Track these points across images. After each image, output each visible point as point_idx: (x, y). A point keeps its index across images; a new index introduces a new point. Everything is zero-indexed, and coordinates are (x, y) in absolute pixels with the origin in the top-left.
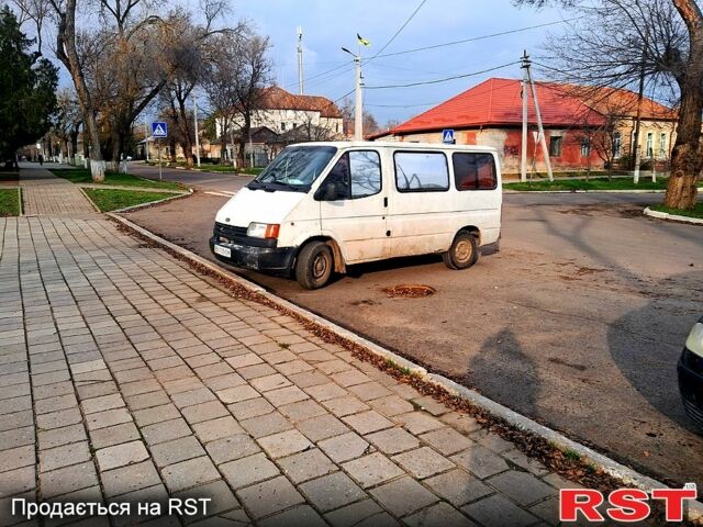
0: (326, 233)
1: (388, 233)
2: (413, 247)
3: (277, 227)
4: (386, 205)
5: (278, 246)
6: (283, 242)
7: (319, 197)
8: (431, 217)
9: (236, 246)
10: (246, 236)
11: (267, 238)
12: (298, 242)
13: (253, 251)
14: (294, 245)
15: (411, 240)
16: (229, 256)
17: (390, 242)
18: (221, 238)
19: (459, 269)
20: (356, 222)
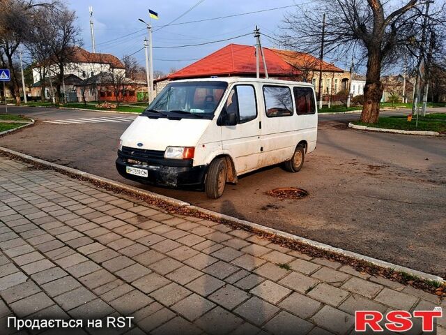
0: (226, 152)
1: (262, 149)
2: (274, 159)
3: (192, 150)
4: (260, 128)
5: (194, 165)
6: (197, 162)
7: (220, 123)
8: (284, 135)
9: (151, 167)
10: (163, 158)
11: (184, 159)
12: (208, 161)
13: (173, 171)
14: (205, 164)
15: (274, 153)
16: (146, 176)
17: (262, 156)
18: (130, 161)
19: (296, 171)
20: (243, 142)
